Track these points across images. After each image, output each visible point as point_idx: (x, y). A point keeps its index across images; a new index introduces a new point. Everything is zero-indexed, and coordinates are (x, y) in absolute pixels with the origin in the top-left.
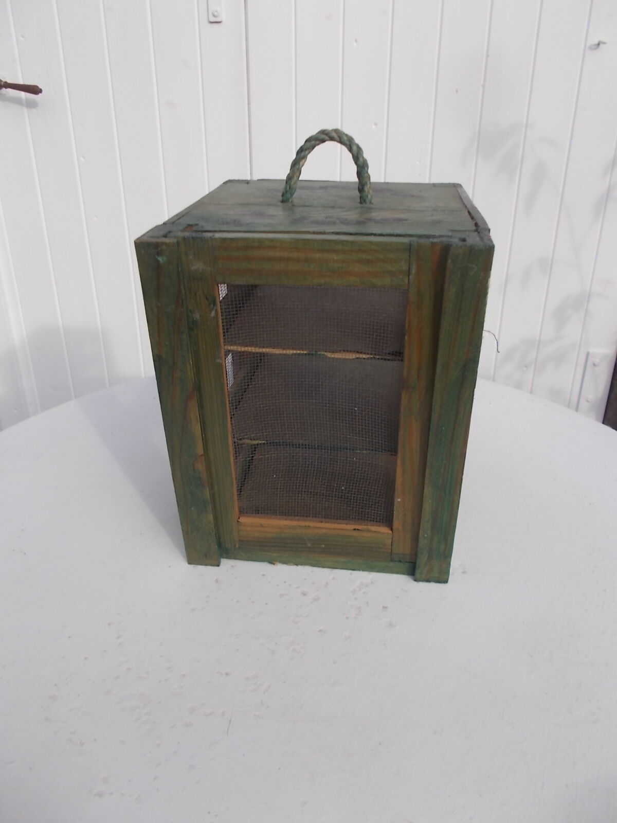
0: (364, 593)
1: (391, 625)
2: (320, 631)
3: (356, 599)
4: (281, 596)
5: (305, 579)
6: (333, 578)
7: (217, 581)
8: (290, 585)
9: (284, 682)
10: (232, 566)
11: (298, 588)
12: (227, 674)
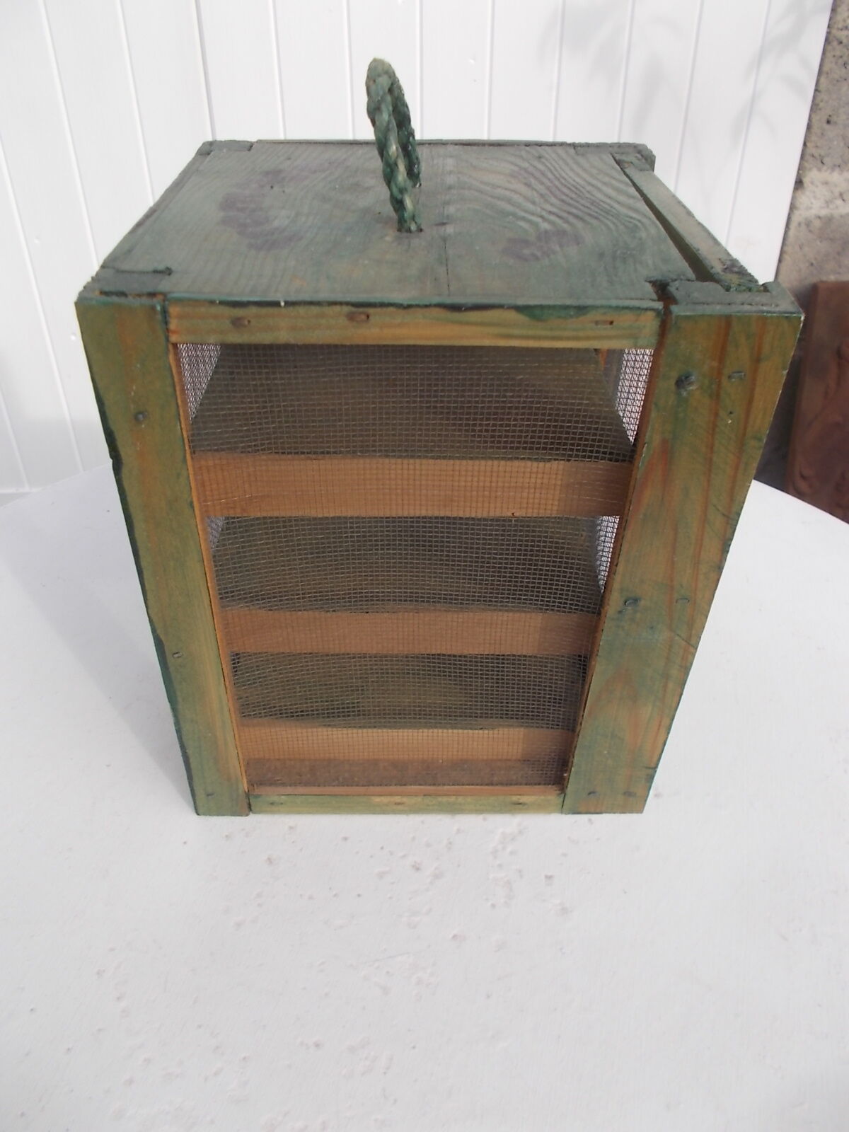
0: (512, 853)
1: (564, 911)
2: (455, 937)
3: (500, 866)
4: (381, 875)
5: (414, 839)
6: (459, 831)
7: (270, 861)
8: (391, 853)
9: (414, 1047)
10: (291, 828)
11: (404, 856)
12: (317, 1045)
